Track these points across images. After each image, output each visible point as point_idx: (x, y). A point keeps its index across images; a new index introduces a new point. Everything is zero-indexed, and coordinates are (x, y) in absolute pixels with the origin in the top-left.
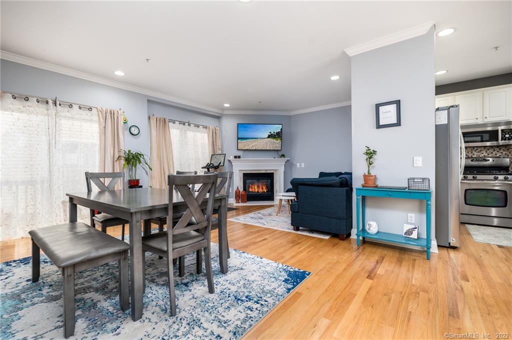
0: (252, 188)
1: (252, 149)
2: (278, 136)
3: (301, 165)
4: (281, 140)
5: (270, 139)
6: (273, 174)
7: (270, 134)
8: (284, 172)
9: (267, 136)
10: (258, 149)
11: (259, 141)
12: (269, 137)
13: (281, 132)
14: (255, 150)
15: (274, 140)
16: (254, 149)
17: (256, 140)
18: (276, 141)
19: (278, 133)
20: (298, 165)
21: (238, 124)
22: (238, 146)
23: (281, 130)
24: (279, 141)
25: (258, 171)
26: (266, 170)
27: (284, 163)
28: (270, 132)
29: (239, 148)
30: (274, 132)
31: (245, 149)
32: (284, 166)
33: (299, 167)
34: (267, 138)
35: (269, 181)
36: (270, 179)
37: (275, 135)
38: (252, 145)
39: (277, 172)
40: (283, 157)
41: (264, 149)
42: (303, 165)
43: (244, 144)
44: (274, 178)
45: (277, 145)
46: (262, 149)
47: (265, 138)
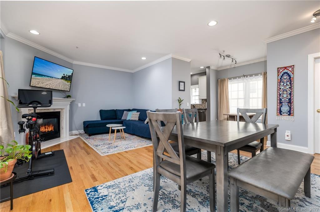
1: (46, 87)
3: (82, 105)
4: (71, 83)
5: (63, 80)
6: (59, 112)
7: (63, 76)
8: (69, 110)
9: (61, 77)
10: (52, 88)
11: (54, 80)
12: (63, 78)
13: (72, 76)
15: (66, 82)
16: (48, 88)
17: (51, 79)
18: (67, 83)
19: (69, 76)
20: (80, 105)
21: (35, 57)
22: (31, 82)
23: (72, 74)
24: (69, 83)
25: (47, 110)
26: (54, 109)
27: (70, 103)
28: (64, 75)
29: (31, 85)
30: (67, 75)
31: (38, 86)
32: (69, 105)
33: (80, 106)
34: (60, 79)
35: (56, 119)
36: (56, 118)
37: (67, 78)
38: (46, 83)
39: (63, 110)
40: (69, 97)
41: (56, 89)
42: (84, 105)
43: (38, 81)
44: (61, 117)
45: (67, 87)
46: (55, 89)
47: (59, 79)
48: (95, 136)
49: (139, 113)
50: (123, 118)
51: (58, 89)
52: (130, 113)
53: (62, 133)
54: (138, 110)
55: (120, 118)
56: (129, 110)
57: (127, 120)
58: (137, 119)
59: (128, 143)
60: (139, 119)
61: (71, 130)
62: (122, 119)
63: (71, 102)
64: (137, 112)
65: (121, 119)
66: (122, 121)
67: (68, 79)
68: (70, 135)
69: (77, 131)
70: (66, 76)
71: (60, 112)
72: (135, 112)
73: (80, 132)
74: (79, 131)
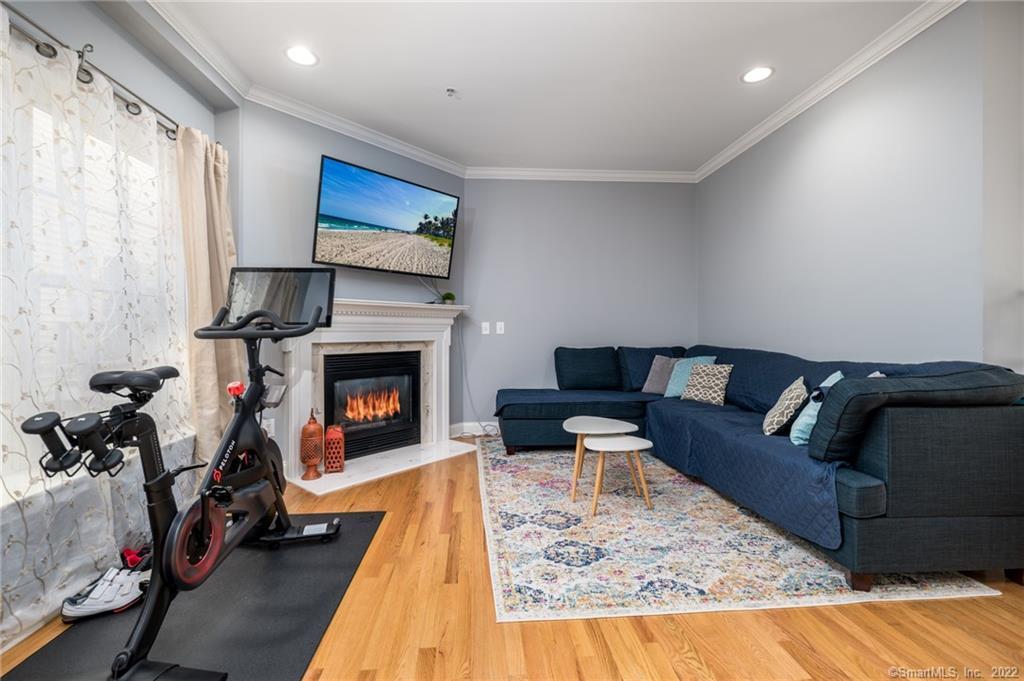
0: (352, 410)
1: (367, 264)
2: (443, 230)
3: (493, 328)
4: (452, 245)
5: (423, 239)
7: (424, 221)
8: (450, 347)
9: (416, 227)
10: (386, 267)
11: (392, 238)
12: (424, 229)
13: (455, 220)
14: (377, 270)
15: (433, 245)
16: (373, 266)
17: (382, 234)
18: (437, 248)
19: (445, 223)
20: (485, 328)
21: (323, 157)
22: (318, 247)
23: (456, 213)
24: (446, 249)
25: (377, 346)
26: (398, 342)
27: (452, 322)
28: (426, 217)
29: (319, 257)
30: (436, 219)
31: (341, 262)
32: (449, 329)
33: (488, 332)
34: (414, 233)
35: (406, 378)
36: (409, 374)
37: (437, 228)
38: (367, 250)
39: (430, 348)
40: (448, 301)
41: (402, 270)
42: (500, 327)
43: (338, 242)
44: (422, 369)
45: (441, 261)
46: (398, 272)
47: (408, 233)
48: (529, 456)
49: (727, 369)
50: (648, 387)
51: (407, 271)
52: (682, 365)
53: (426, 431)
54: (722, 355)
55: (635, 385)
56: (679, 352)
57: (666, 395)
58: (717, 397)
59: (665, 543)
60: (727, 400)
61: (455, 417)
62: (643, 390)
63: (454, 319)
64: (716, 362)
65: (640, 389)
66: (644, 403)
67: (441, 232)
68: (451, 439)
69: (477, 424)
70: (433, 221)
71: (418, 353)
72: (705, 363)
73: (488, 429)
74: (484, 424)
